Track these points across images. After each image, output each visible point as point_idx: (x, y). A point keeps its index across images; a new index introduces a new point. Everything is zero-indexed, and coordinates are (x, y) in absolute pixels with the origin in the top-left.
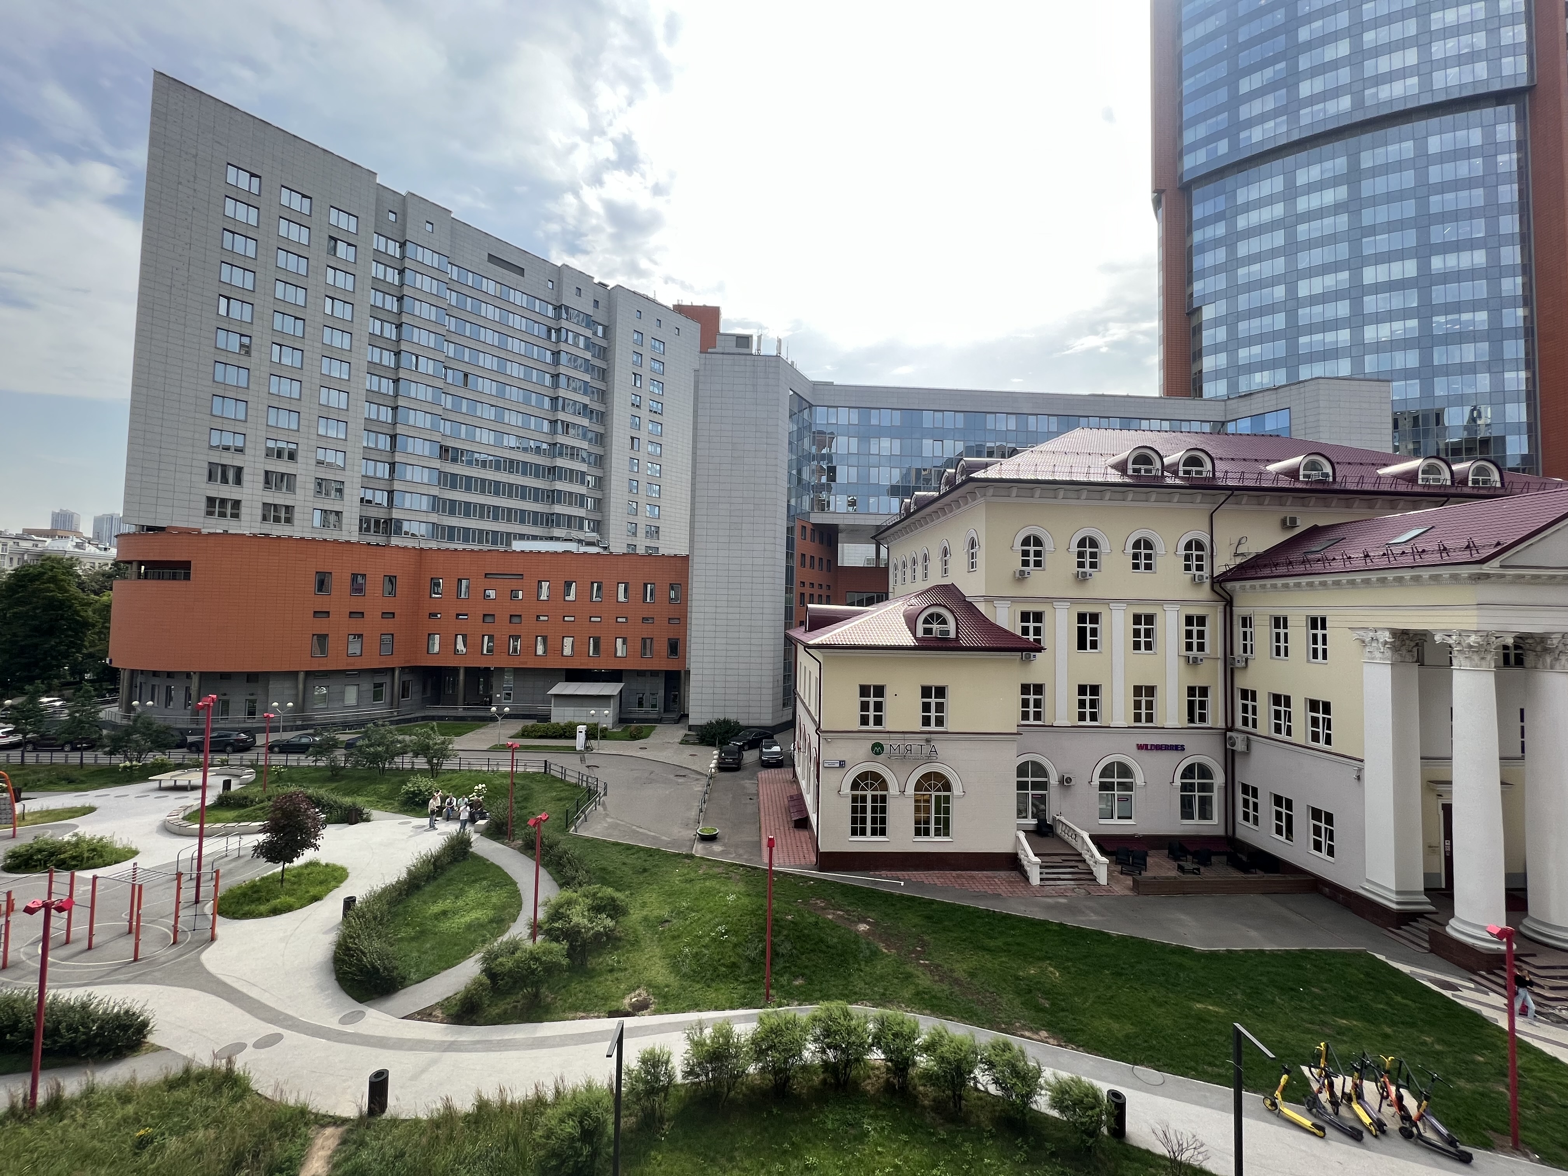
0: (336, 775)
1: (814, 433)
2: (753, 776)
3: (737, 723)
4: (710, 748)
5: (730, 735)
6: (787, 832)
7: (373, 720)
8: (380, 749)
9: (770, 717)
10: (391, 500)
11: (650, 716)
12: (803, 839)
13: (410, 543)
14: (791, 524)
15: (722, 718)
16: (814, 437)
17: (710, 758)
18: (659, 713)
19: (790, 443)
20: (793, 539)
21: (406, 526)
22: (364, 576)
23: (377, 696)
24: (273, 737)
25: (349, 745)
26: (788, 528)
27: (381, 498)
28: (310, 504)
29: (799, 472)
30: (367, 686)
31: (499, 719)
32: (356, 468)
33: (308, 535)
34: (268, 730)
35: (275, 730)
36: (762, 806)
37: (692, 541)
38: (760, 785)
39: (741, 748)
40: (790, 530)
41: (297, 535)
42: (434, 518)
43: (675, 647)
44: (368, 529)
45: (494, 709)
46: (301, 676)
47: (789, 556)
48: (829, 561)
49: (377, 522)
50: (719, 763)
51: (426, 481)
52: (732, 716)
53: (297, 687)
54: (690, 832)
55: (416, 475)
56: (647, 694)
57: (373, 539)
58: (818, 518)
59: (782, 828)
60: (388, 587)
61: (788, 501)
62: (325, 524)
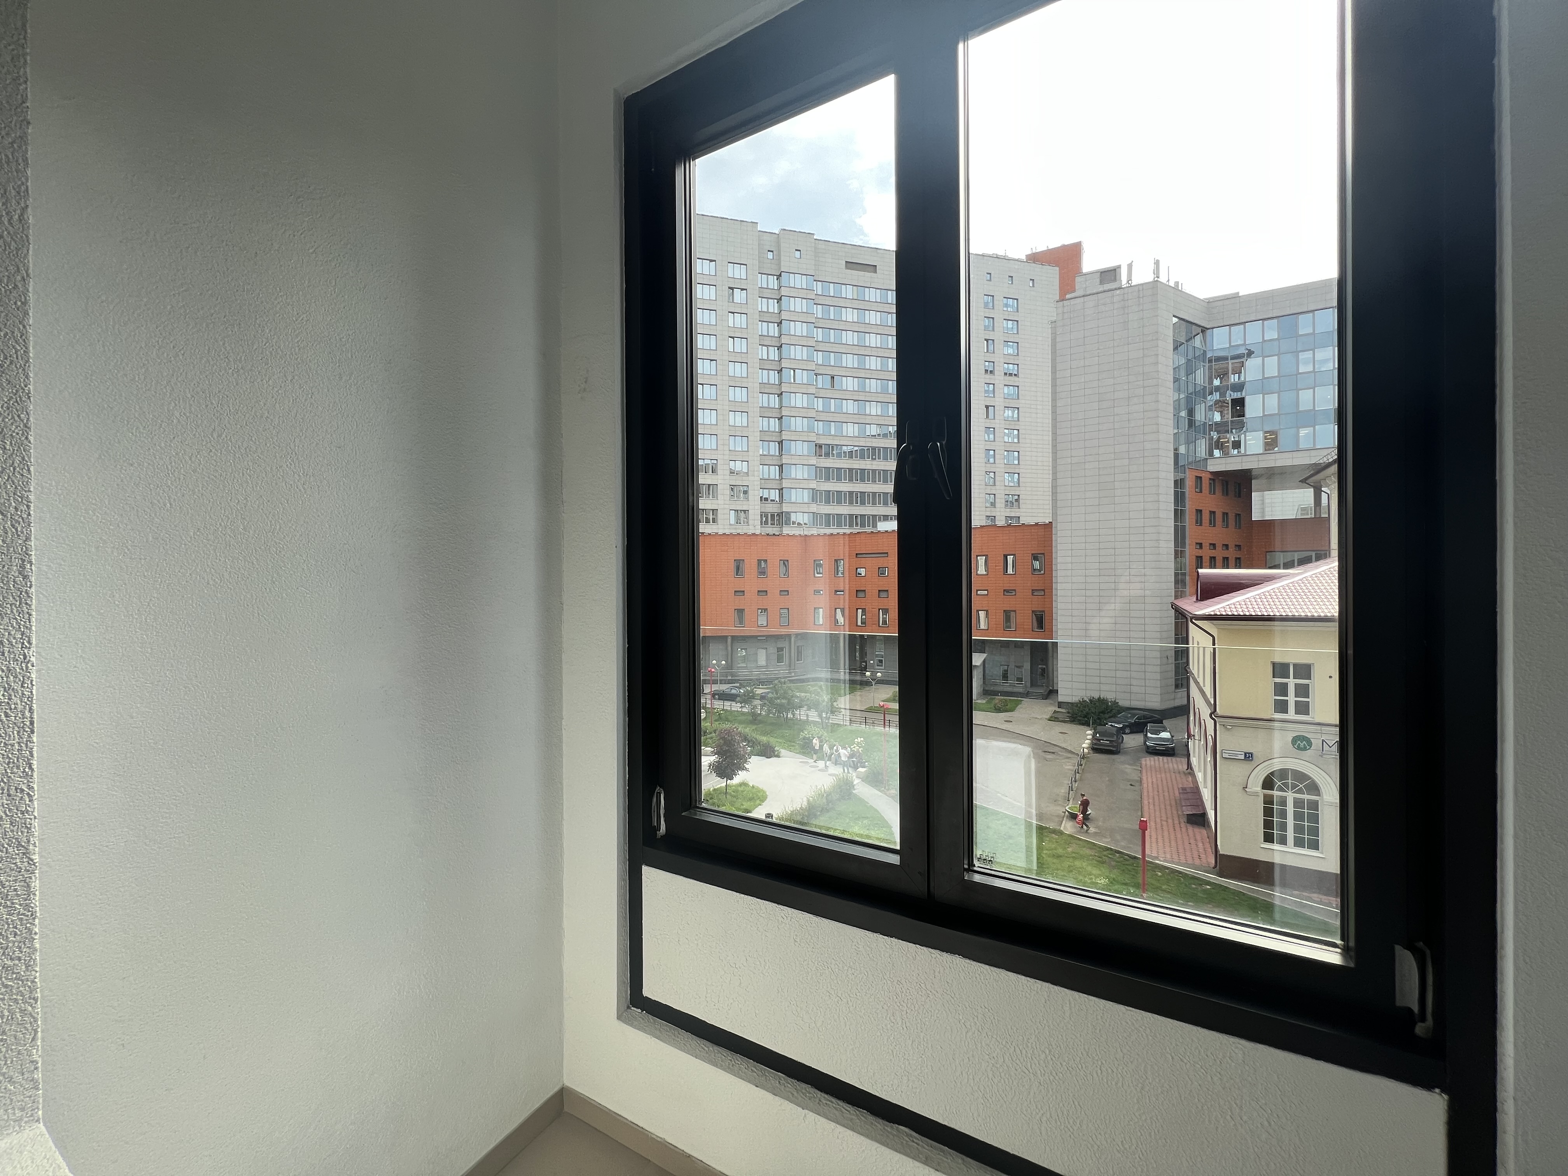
0: (755, 720)
1: (1210, 361)
2: (1136, 760)
3: (1115, 703)
4: (1082, 727)
5: (1107, 716)
6: (1177, 826)
7: (777, 678)
8: (784, 701)
9: (1157, 698)
10: (781, 496)
11: (1016, 690)
12: (1198, 838)
13: (797, 532)
14: (1181, 476)
15: (1096, 696)
16: (1210, 368)
17: (1083, 737)
18: (1026, 686)
19: (1176, 380)
20: (1183, 494)
21: (793, 517)
22: (765, 561)
23: (780, 659)
24: (715, 687)
25: (762, 698)
26: (1176, 482)
27: (774, 495)
28: (727, 506)
29: (1191, 412)
30: (773, 650)
31: (873, 683)
32: (756, 473)
33: (728, 532)
34: (711, 682)
35: (715, 682)
36: (1145, 794)
37: (1055, 507)
38: (1144, 772)
39: (1121, 731)
40: (1179, 483)
41: (721, 532)
42: (814, 508)
43: (1042, 620)
44: (766, 523)
45: (868, 674)
46: (729, 640)
47: (1179, 514)
48: (1238, 516)
49: (773, 516)
50: (1092, 744)
51: (806, 476)
52: (1109, 694)
53: (727, 649)
54: (1058, 808)
55: (798, 473)
56: (1012, 666)
57: (771, 530)
58: (1219, 463)
59: (1170, 821)
60: (783, 569)
61: (1176, 449)
62: (738, 521)
